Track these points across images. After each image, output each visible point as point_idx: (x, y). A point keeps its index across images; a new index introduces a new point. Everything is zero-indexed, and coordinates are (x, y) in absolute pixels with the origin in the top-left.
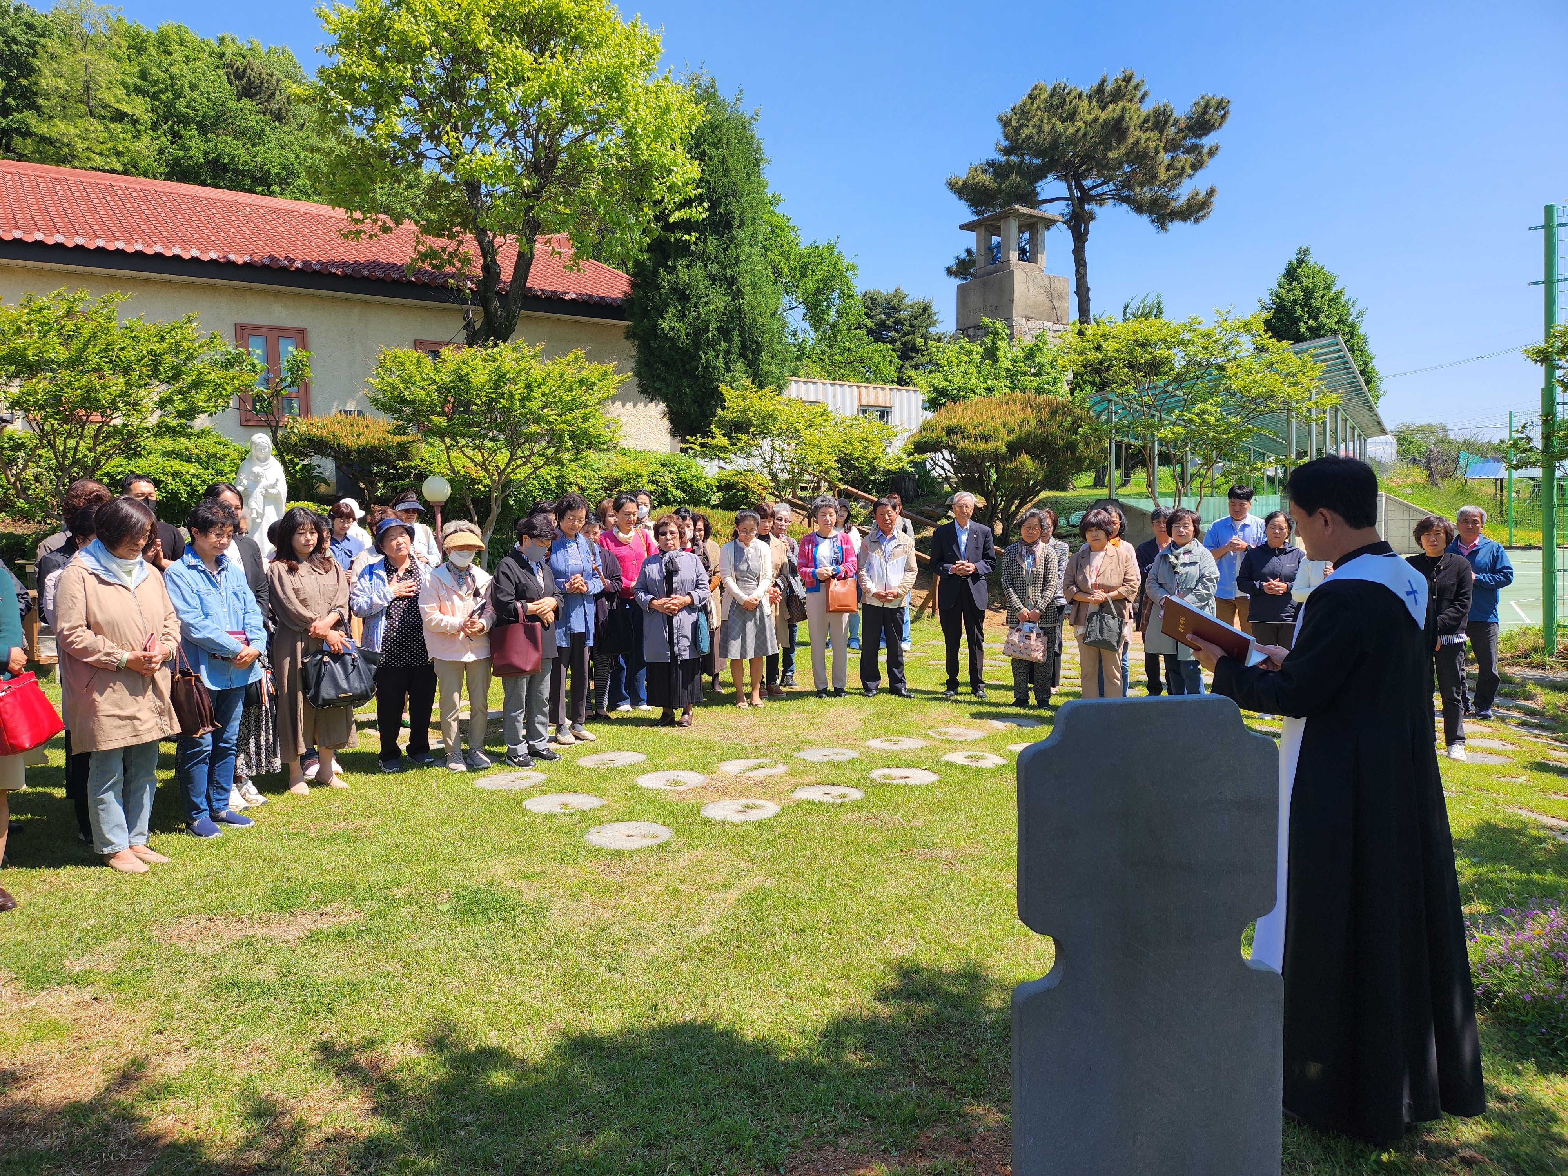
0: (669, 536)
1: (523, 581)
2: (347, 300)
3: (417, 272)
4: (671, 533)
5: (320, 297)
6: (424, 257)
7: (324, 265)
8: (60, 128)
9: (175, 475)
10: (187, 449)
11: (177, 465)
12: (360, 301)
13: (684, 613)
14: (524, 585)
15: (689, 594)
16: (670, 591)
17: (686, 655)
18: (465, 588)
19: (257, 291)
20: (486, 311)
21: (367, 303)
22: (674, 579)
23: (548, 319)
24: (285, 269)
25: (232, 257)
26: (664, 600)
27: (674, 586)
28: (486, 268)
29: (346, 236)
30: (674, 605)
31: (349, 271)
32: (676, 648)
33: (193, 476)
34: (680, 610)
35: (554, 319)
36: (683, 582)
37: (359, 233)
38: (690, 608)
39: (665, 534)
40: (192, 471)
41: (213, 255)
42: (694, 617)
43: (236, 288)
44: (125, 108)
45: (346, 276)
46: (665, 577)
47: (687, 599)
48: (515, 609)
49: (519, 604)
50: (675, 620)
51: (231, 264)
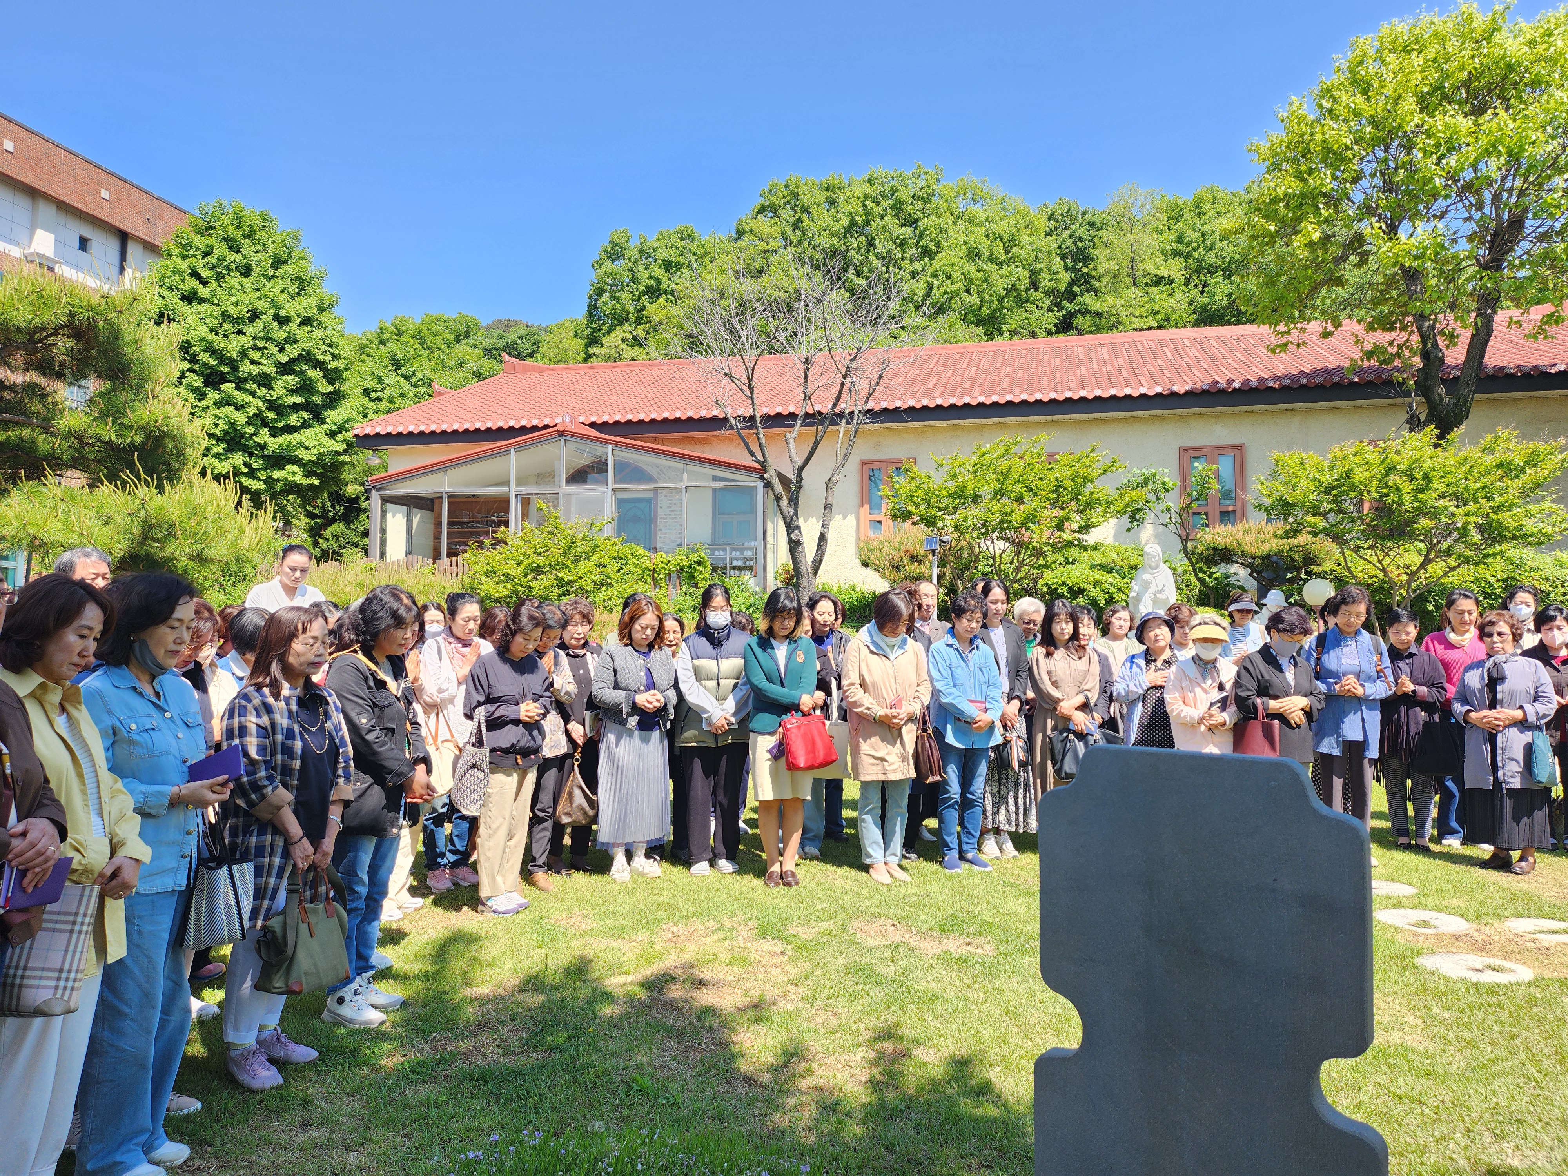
0: (1496, 638)
1: (1267, 677)
2: (1287, 411)
3: (1359, 372)
4: (1500, 634)
5: (1260, 412)
6: (1369, 355)
7: (1261, 380)
8: (1109, 303)
9: (1096, 584)
10: (1113, 561)
11: (1099, 575)
12: (1301, 410)
13: (1514, 731)
14: (1267, 681)
15: (1521, 707)
16: (1493, 704)
17: (1516, 783)
18: (1209, 682)
19: (1200, 415)
20: (1429, 401)
21: (1308, 411)
22: (1499, 688)
23: (1530, 399)
24: (1223, 391)
25: (1175, 388)
26: (1485, 712)
27: (1499, 696)
28: (1425, 355)
29: (1273, 351)
30: (1497, 719)
31: (1286, 382)
32: (1500, 773)
33: (1111, 585)
34: (1507, 727)
35: (1540, 398)
36: (1512, 693)
37: (1285, 345)
38: (1523, 725)
39: (1490, 635)
40: (1111, 580)
41: (1159, 390)
42: (1527, 737)
43: (1181, 416)
44: (1163, 273)
45: (1284, 388)
46: (1487, 685)
47: (1519, 714)
48: (1255, 706)
49: (1259, 701)
50: (1500, 738)
51: (1174, 394)
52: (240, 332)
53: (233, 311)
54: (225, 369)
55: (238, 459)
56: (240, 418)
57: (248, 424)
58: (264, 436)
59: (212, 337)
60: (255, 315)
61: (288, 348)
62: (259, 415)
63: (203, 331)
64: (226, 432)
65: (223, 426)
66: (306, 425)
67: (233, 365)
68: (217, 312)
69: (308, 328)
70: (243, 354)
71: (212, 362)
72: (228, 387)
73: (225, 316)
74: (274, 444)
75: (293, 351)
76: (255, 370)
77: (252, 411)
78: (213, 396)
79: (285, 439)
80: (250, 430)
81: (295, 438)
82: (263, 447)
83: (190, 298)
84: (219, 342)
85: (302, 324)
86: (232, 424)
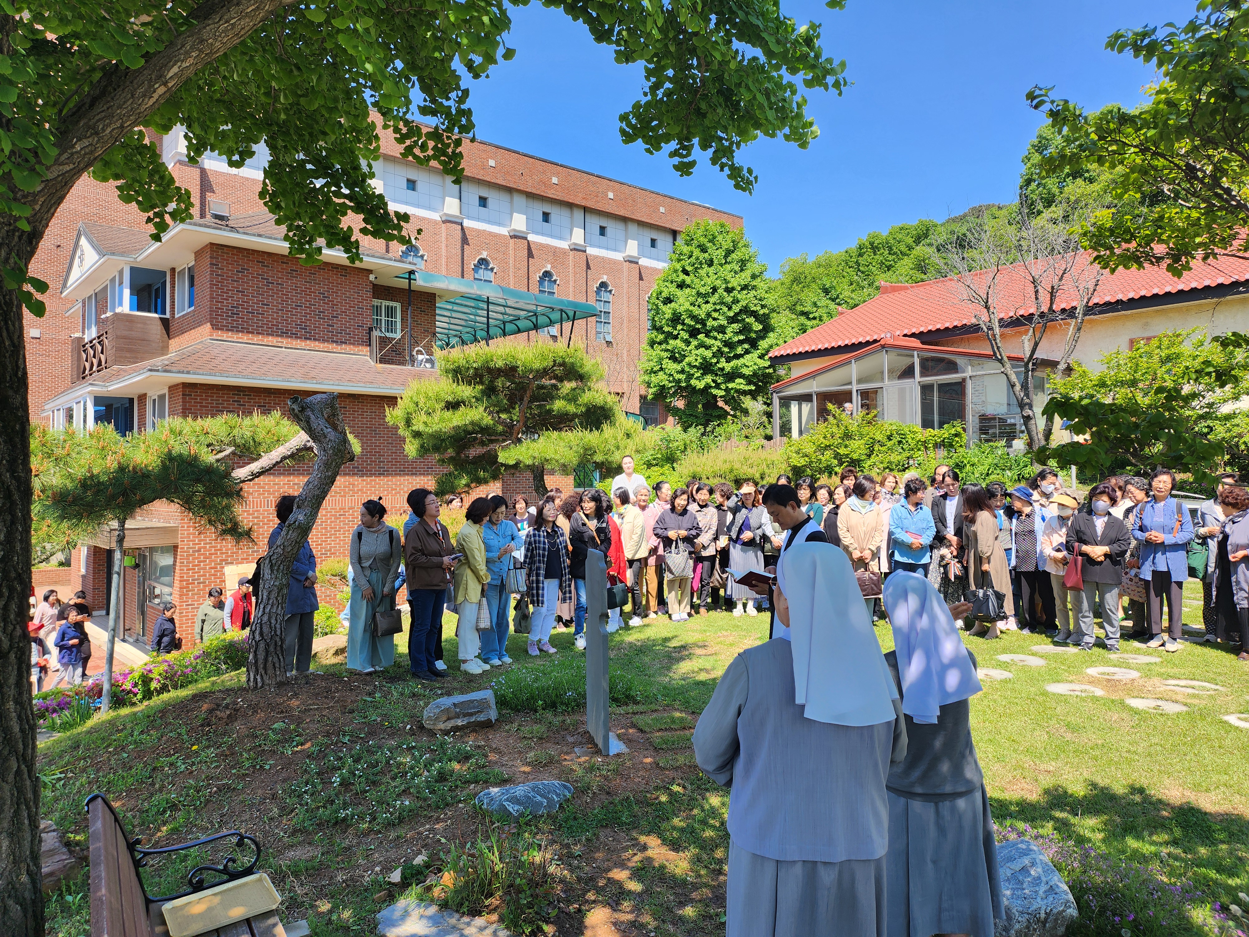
52: (707, 302)
53: (702, 290)
54: (699, 326)
55: (708, 379)
56: (708, 354)
57: (714, 356)
58: (723, 364)
59: (691, 308)
60: (715, 289)
61: (734, 307)
62: (719, 350)
63: (687, 305)
64: (701, 364)
65: (700, 360)
66: (747, 352)
67: (703, 323)
68: (694, 292)
69: (745, 292)
70: (709, 315)
71: (693, 323)
72: (701, 336)
73: (699, 294)
74: (728, 367)
75: (736, 308)
76: (715, 324)
77: (715, 349)
78: (694, 343)
79: (734, 363)
80: (714, 360)
81: (741, 361)
82: (722, 369)
83: (681, 286)
84: (696, 311)
85: (742, 289)
86: (704, 359)
